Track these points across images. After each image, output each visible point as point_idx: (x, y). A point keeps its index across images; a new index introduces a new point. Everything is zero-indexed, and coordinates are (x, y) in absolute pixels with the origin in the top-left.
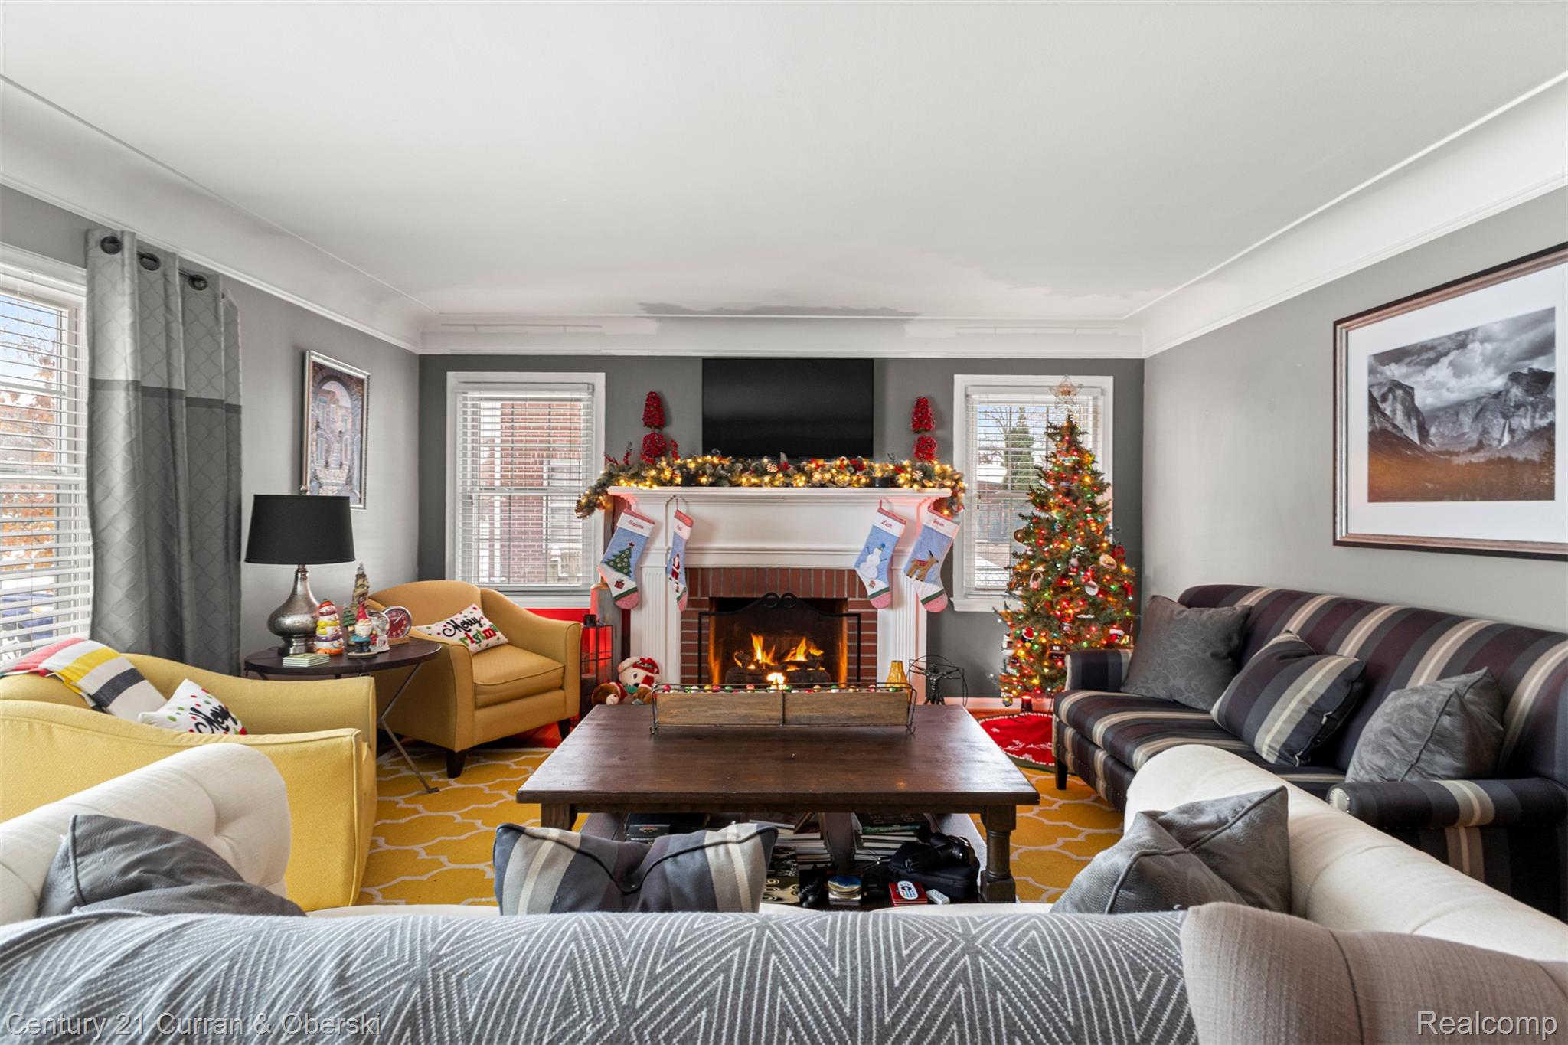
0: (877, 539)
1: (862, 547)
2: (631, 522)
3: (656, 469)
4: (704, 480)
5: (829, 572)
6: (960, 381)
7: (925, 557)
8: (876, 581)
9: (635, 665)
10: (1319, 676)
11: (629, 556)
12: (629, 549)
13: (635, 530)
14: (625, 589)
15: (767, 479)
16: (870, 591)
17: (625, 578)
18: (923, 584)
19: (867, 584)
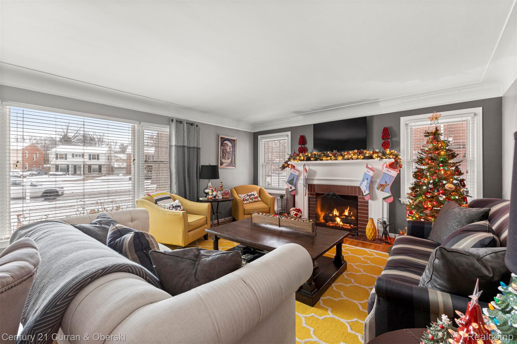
0: (366, 177)
1: (362, 179)
2: (293, 171)
3: (299, 156)
4: (312, 159)
5: (352, 187)
6: (403, 119)
7: (383, 183)
8: (366, 191)
9: (294, 210)
11: (293, 180)
12: (293, 179)
13: (294, 173)
14: (292, 189)
15: (329, 158)
16: (364, 194)
17: (292, 186)
18: (383, 192)
19: (363, 192)
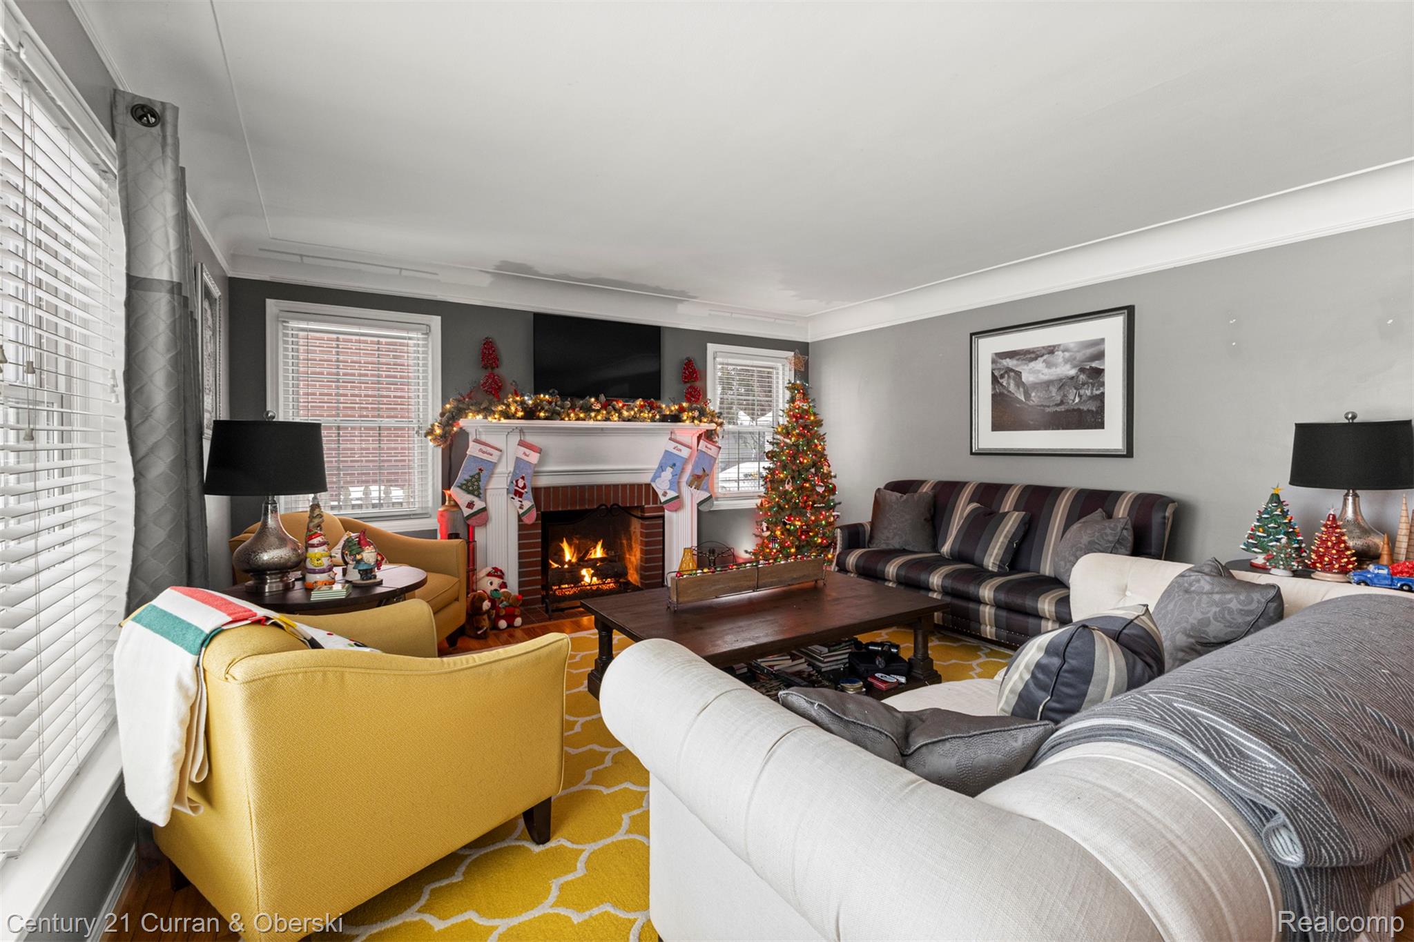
0: (669, 460)
1: (656, 466)
2: (481, 450)
3: (504, 404)
4: (542, 414)
5: (632, 486)
6: (711, 348)
7: (700, 473)
8: (668, 491)
9: (489, 575)
10: (1011, 523)
11: (479, 480)
12: (479, 474)
13: (485, 457)
14: (475, 509)
15: (593, 414)
16: (663, 499)
17: (475, 499)
18: (699, 491)
19: (660, 493)
